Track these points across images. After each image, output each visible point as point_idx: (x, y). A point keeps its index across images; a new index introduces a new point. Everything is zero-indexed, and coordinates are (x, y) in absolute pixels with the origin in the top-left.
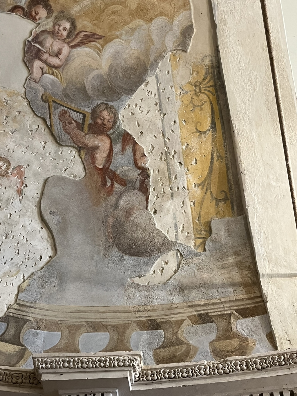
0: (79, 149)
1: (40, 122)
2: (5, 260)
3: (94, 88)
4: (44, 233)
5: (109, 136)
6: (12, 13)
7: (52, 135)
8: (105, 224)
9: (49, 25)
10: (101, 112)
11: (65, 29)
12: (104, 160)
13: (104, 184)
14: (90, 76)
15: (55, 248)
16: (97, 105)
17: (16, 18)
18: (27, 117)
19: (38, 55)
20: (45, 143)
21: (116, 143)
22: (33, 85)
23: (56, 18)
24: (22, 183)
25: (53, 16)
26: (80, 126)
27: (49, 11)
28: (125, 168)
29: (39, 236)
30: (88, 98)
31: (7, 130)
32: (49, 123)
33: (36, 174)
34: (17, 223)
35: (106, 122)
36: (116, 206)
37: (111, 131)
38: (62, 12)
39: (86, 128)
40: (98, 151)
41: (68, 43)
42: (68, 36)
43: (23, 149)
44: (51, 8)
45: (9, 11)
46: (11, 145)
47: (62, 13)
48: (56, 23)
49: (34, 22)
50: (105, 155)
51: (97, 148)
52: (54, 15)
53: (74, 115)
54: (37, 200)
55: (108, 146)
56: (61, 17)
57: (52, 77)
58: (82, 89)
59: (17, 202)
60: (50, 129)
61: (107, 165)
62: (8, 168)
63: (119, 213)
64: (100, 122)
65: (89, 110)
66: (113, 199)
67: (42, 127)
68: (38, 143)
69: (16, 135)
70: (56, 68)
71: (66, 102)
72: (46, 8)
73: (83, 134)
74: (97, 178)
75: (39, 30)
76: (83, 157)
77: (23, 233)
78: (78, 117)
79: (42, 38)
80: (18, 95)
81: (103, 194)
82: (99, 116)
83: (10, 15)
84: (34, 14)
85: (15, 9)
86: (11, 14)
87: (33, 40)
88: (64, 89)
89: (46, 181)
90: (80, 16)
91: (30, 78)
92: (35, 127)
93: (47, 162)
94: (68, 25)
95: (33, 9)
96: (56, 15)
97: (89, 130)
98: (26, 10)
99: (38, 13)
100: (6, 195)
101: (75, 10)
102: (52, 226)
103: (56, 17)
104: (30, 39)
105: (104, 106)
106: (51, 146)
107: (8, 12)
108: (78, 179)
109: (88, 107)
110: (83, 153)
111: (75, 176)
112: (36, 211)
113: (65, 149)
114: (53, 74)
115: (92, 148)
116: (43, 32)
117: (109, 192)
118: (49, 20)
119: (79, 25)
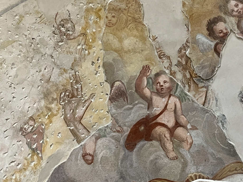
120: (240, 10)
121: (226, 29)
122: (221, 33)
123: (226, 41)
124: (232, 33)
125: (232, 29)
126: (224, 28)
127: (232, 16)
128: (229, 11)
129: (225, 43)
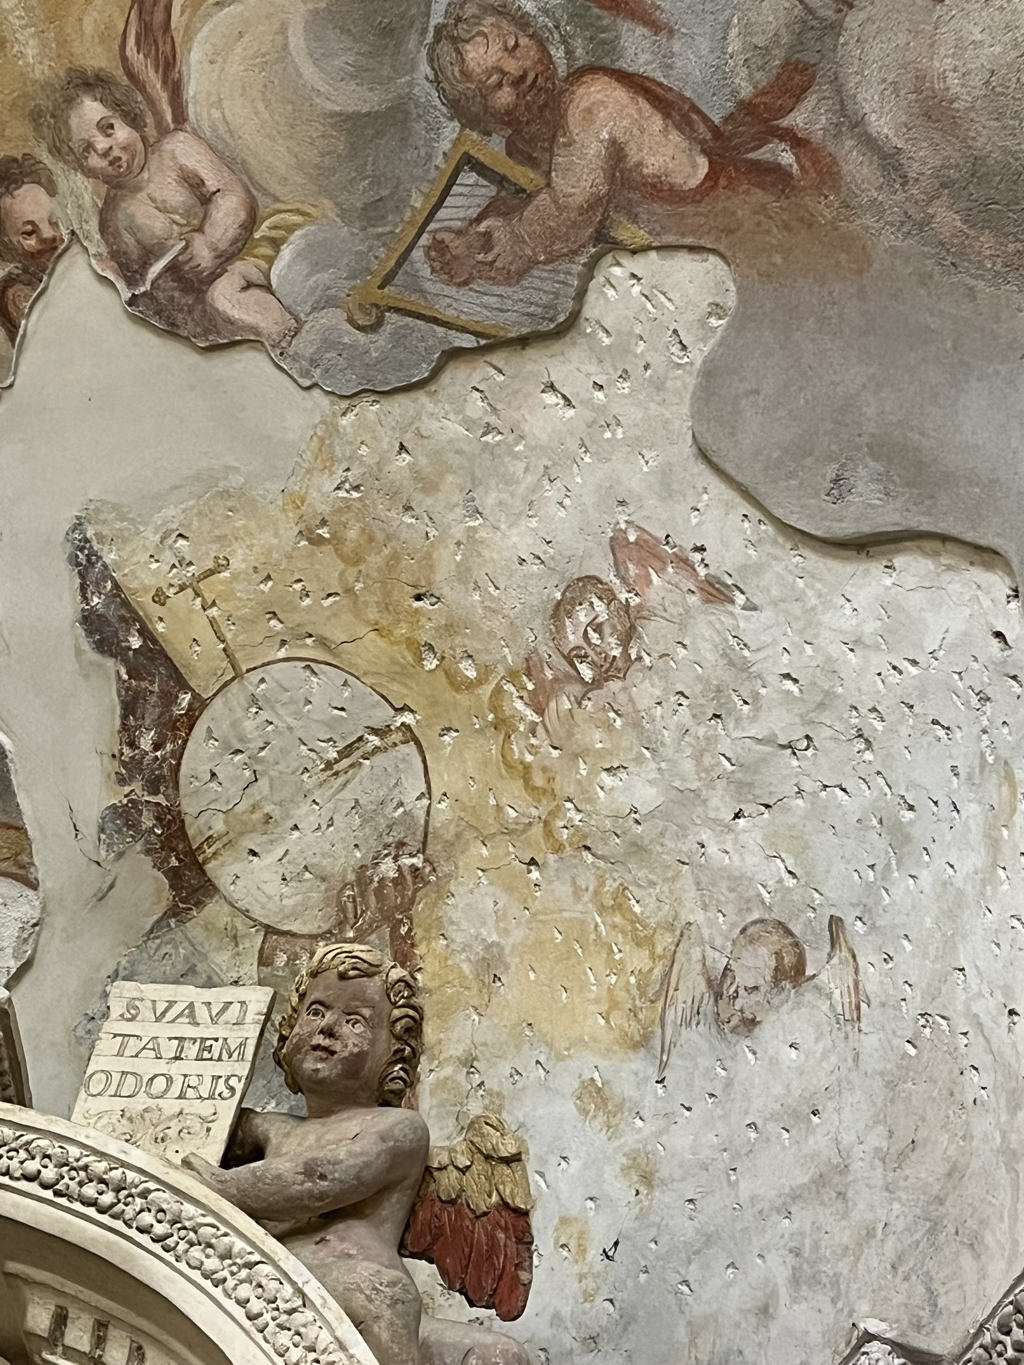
0: (607, 244)
1: (458, 377)
2: (944, 802)
3: (358, 74)
4: (912, 566)
5: (578, 74)
6: (21, 331)
7: (524, 342)
9: (81, 192)
10: (466, 75)
14: (309, 71)
15: (986, 555)
16: (436, 81)
18: (429, 426)
19: (191, 282)
20: (551, 387)
21: (612, 46)
22: (305, 344)
23: (59, 151)
24: (683, 562)
25: (46, 161)
26: (510, 199)
27: (28, 175)
28: (734, 45)
29: (917, 599)
30: (396, 118)
31: (458, 532)
32: (467, 341)
33: (666, 484)
34: (831, 669)
35: (512, 67)
36: (890, 162)
37: (558, 54)
38: (36, 116)
39: (522, 175)
40: (633, 155)
41: (163, 131)
42: (134, 121)
43: (551, 492)
44: (15, 160)
45: (12, 340)
46: (520, 539)
47: (40, 117)
48: (77, 157)
49: (65, 250)
50: (657, 122)
51: (616, 152)
52: (46, 158)
53: (455, 210)
54: (767, 529)
55: (620, 94)
56: (56, 130)
57: (286, 253)
58: (358, 129)
59: (750, 625)
60: (492, 344)
61: (703, 130)
62: (609, 596)
63: (923, 158)
64: (505, 97)
65: (451, 129)
66: (857, 166)
67: (480, 373)
68: (546, 418)
69: (488, 500)
70: (252, 221)
71: (401, 226)
72: (15, 182)
73: (544, 198)
74: (746, 203)
75: (96, 244)
76: (642, 236)
77: (880, 661)
78: (470, 194)
79: (128, 238)
80: (333, 429)
81: (825, 209)
82: (485, 92)
83: (26, 341)
86: (24, 336)
87: (131, 283)
88: (344, 214)
89: (703, 455)
90: (62, 42)
91: (279, 349)
92: (476, 406)
93: (631, 414)
94: (91, 109)
95: (15, 239)
96: (44, 146)
97: (532, 162)
98: (16, 271)
99: (31, 223)
100: (710, 656)
101: (32, 56)
102: (890, 517)
103: (56, 151)
105: (445, 47)
106: (569, 366)
107: (13, 346)
108: (731, 301)
109: (435, 129)
110: (626, 232)
111: (717, 310)
112: (814, 561)
113: (592, 308)
114: (276, 244)
115: (611, 179)
116: (103, 228)
117: (824, 171)
118: (62, 184)
120: (116, 152)
121: (54, 224)
122: (30, 234)
123: (50, 275)
124: (76, 249)
125: (76, 227)
126: (46, 216)
127: (83, 172)
128: (75, 146)
129: (42, 285)
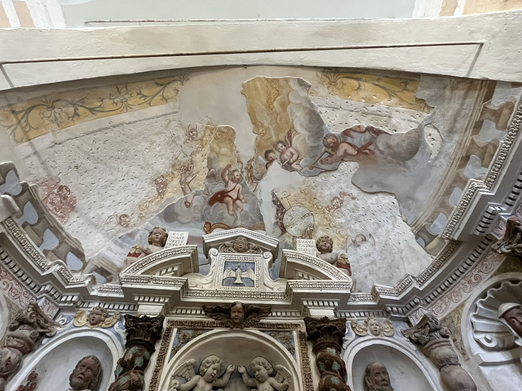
0: (343, 160)
1: (322, 175)
2: (386, 221)
3: (314, 142)
4: (380, 195)
5: (341, 142)
6: (268, 169)
7: (330, 171)
8: (390, 162)
9: (277, 154)
10: (327, 142)
11: (282, 147)
12: (353, 149)
13: (366, 154)
14: (307, 141)
15: (391, 194)
16: (323, 143)
17: (271, 168)
18: (318, 180)
19: (290, 164)
20: (333, 176)
21: (346, 140)
24: (349, 195)
26: (331, 155)
27: (272, 152)
28: (362, 139)
29: (381, 199)
30: (318, 147)
31: (320, 192)
32: (324, 171)
33: (347, 187)
34: (369, 207)
35: (333, 141)
36: (382, 152)
37: (339, 140)
38: (274, 145)
39: (333, 153)
40: (347, 151)
41: (289, 147)
42: (285, 146)
43: (332, 188)
44: (271, 150)
46: (328, 192)
48: (278, 150)
49: (275, 160)
50: (351, 148)
51: (345, 151)
52: (274, 150)
53: (324, 157)
54: (361, 191)
55: (347, 144)
56: (276, 147)
57: (302, 161)
58: (313, 148)
59: (357, 202)
60: (327, 171)
61: (357, 149)
62: (339, 199)
63: (387, 151)
64: (332, 145)
65: (324, 148)
66: (377, 152)
67: (324, 174)
68: (332, 179)
69: (324, 188)
70: (298, 157)
71: (317, 158)
72: (270, 152)
73: (335, 156)
74: (362, 156)
75: (279, 159)
76: (347, 160)
77: (376, 206)
78: (326, 155)
79: (283, 159)
80: (305, 180)
81: (372, 157)
82: (329, 144)
84: (271, 159)
85: (267, 167)
87: (282, 164)
88: (310, 157)
89: (353, 183)
90: (278, 138)
91: (299, 172)
92: (323, 178)
93: (343, 179)
94: (280, 145)
95: (269, 159)
97: (334, 152)
98: (269, 162)
99: (271, 157)
100: (352, 205)
101: (274, 139)
102: (378, 190)
103: (276, 149)
104: (282, 165)
105: (325, 140)
106: (336, 174)
108: (358, 167)
110: (345, 159)
111: (356, 168)
112: (367, 195)
113: (340, 167)
114: (301, 160)
115: (344, 154)
116: (280, 157)
117: (372, 153)
119: (282, 139)
126: (273, 156)
